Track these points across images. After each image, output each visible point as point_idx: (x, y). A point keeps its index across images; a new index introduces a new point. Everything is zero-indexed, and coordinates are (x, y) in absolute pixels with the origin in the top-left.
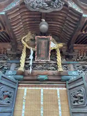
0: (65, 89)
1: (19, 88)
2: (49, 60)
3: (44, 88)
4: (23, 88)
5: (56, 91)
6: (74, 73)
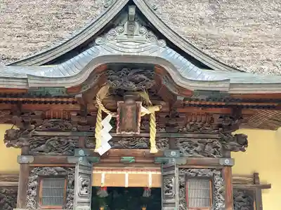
0: (159, 173)
1: (94, 172)
2: (138, 133)
3: (130, 173)
4: (99, 172)
5: (147, 176)
6: (173, 153)
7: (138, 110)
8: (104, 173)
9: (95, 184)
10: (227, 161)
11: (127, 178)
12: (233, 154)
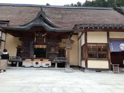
0: (46, 46)
1: (35, 45)
5: (44, 46)
6: (48, 42)
7: (42, 35)
8: (37, 46)
9: (35, 47)
10: (58, 44)
11: (41, 47)
12: (60, 43)
